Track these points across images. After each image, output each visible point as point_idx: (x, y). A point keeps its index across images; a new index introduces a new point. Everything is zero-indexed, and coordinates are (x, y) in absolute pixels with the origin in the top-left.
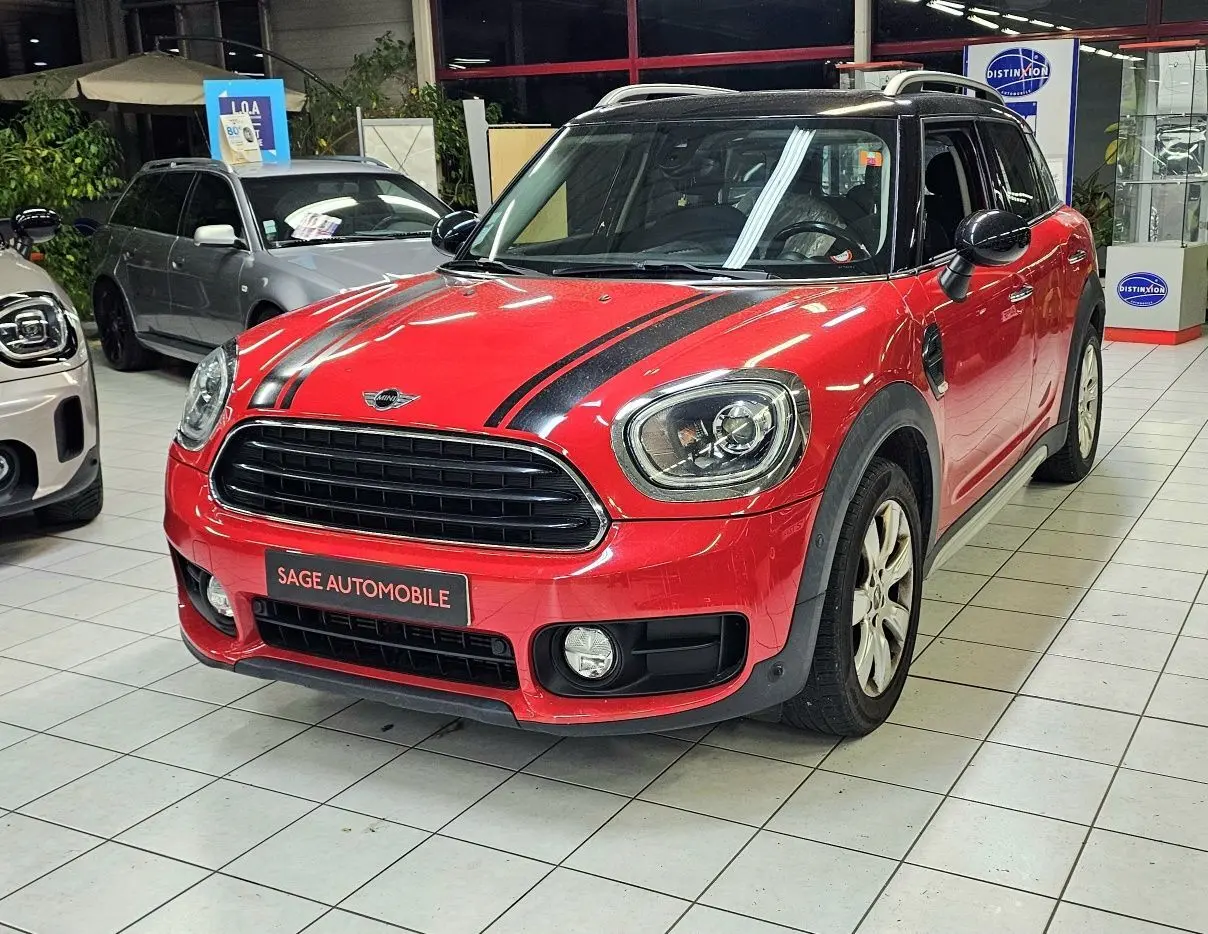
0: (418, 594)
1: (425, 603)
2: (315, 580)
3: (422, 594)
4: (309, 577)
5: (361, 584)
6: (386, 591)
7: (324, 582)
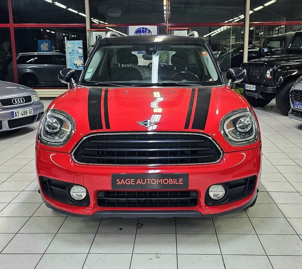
0: (172, 181)
1: (174, 183)
2: (132, 181)
3: (173, 181)
4: (129, 181)
5: (150, 181)
6: (160, 182)
7: (135, 182)
